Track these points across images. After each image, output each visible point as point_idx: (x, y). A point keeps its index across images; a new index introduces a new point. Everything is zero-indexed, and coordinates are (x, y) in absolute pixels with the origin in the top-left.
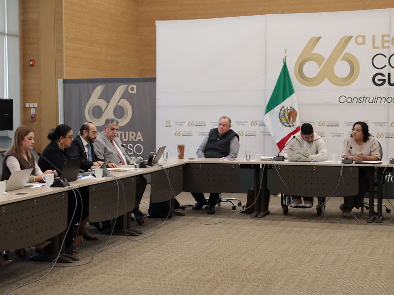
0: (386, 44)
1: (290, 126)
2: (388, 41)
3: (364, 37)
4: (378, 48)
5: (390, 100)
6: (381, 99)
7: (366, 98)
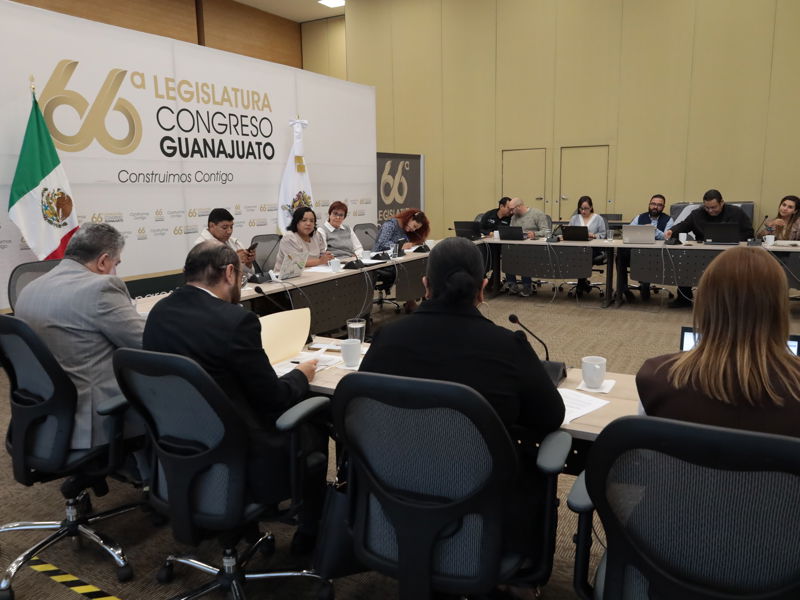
0: (172, 94)
1: (60, 226)
2: (173, 89)
3: (142, 76)
4: (162, 97)
5: (184, 178)
6: (174, 176)
7: (156, 175)
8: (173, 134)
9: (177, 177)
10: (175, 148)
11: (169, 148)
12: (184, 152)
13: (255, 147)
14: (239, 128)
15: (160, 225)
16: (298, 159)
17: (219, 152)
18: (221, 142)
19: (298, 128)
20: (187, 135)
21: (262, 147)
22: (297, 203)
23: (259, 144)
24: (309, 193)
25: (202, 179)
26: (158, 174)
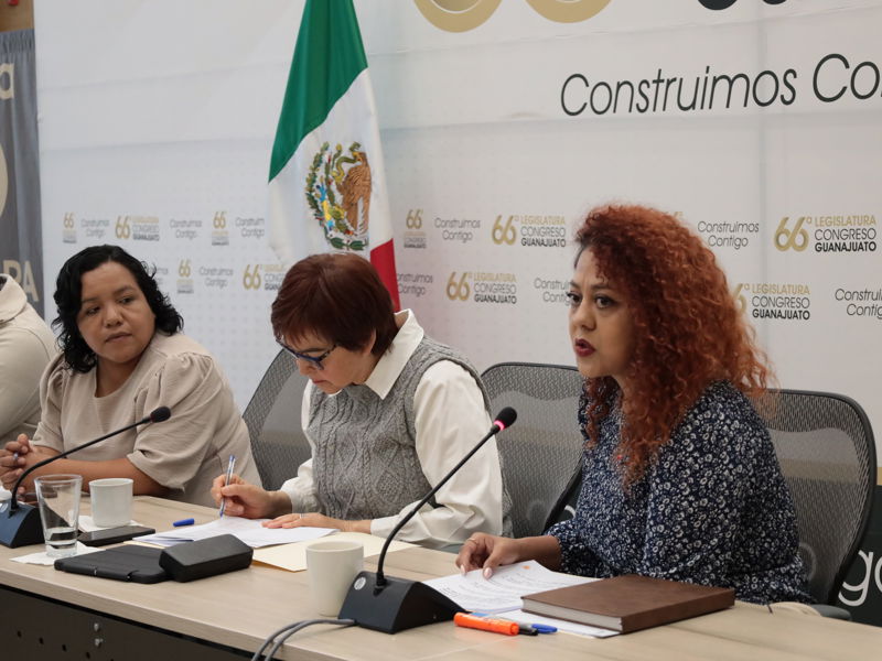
6: (731, 83)
7: (669, 82)
25: (845, 89)
26: (674, 80)
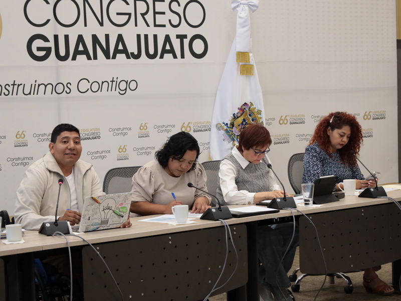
5: (60, 88)
6: (46, 86)
7: (19, 85)
8: (46, 31)
9: (49, 87)
10: (48, 50)
11: (39, 49)
12: (62, 53)
13: (176, 43)
14: (149, 17)
15: (21, 152)
16: (242, 56)
17: (117, 51)
18: (120, 38)
19: (243, 12)
20: (67, 31)
21: (186, 42)
22: (240, 120)
23: (181, 37)
24: (259, 104)
25: (88, 89)
26: (21, 84)
